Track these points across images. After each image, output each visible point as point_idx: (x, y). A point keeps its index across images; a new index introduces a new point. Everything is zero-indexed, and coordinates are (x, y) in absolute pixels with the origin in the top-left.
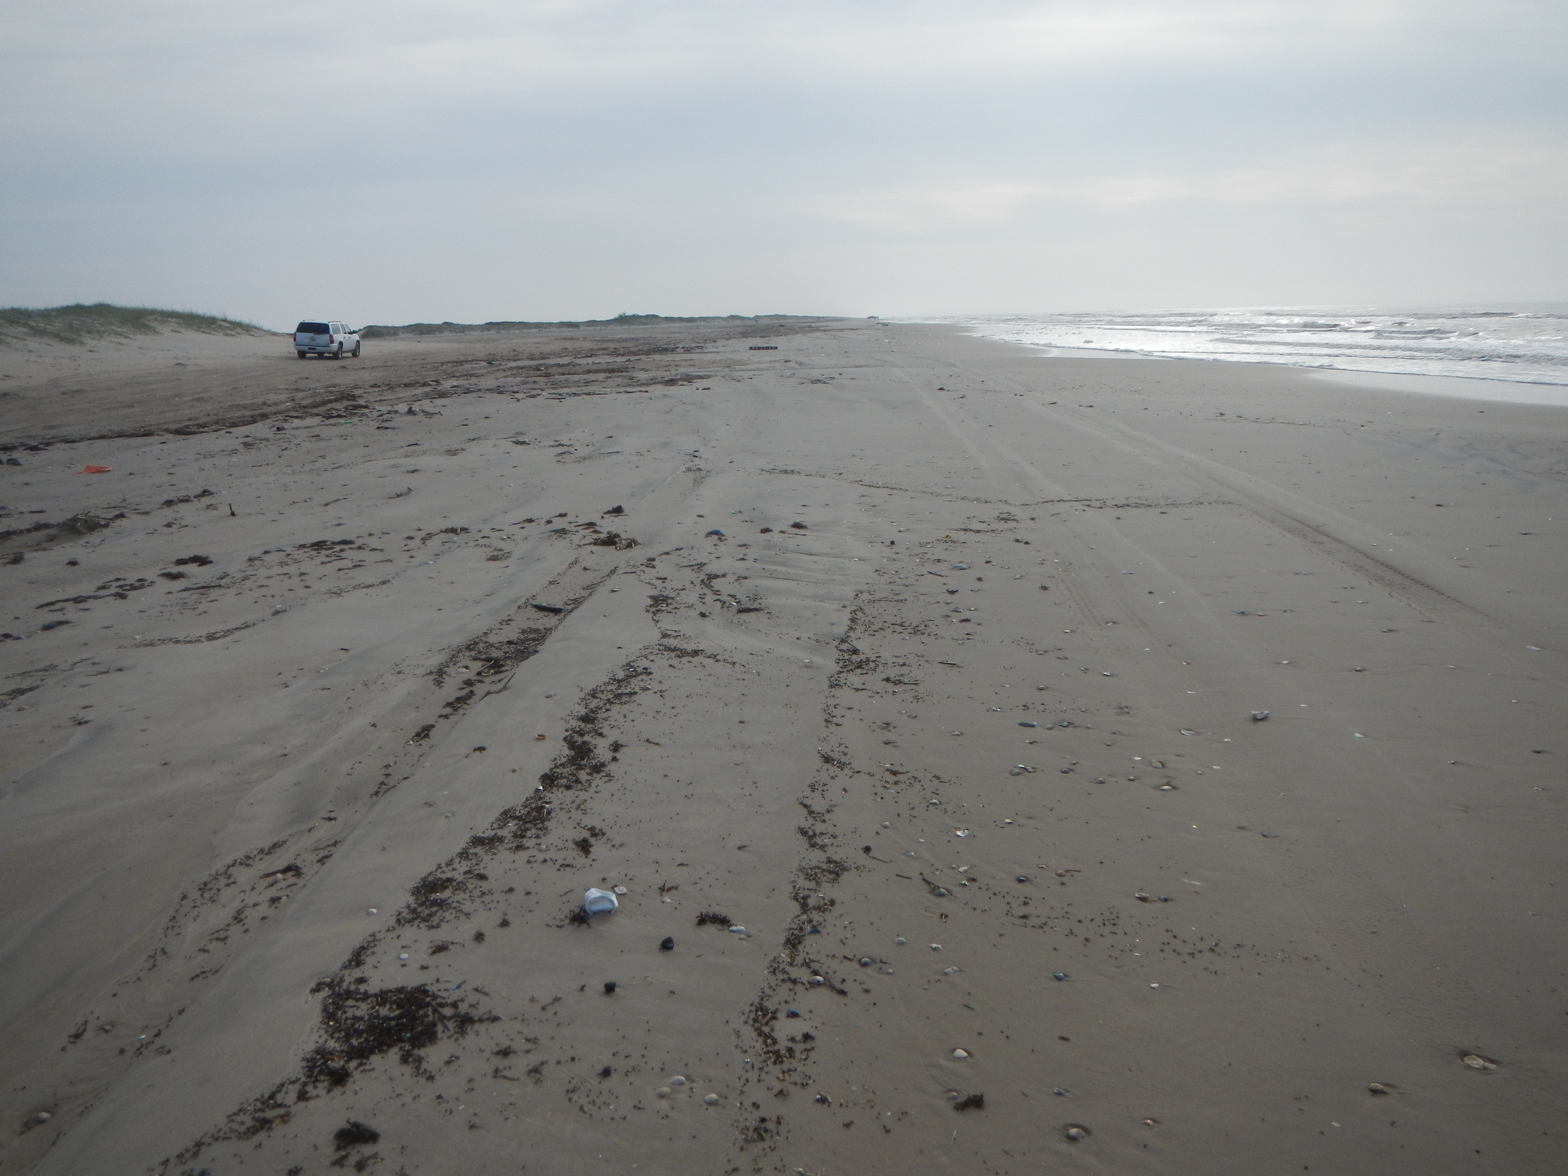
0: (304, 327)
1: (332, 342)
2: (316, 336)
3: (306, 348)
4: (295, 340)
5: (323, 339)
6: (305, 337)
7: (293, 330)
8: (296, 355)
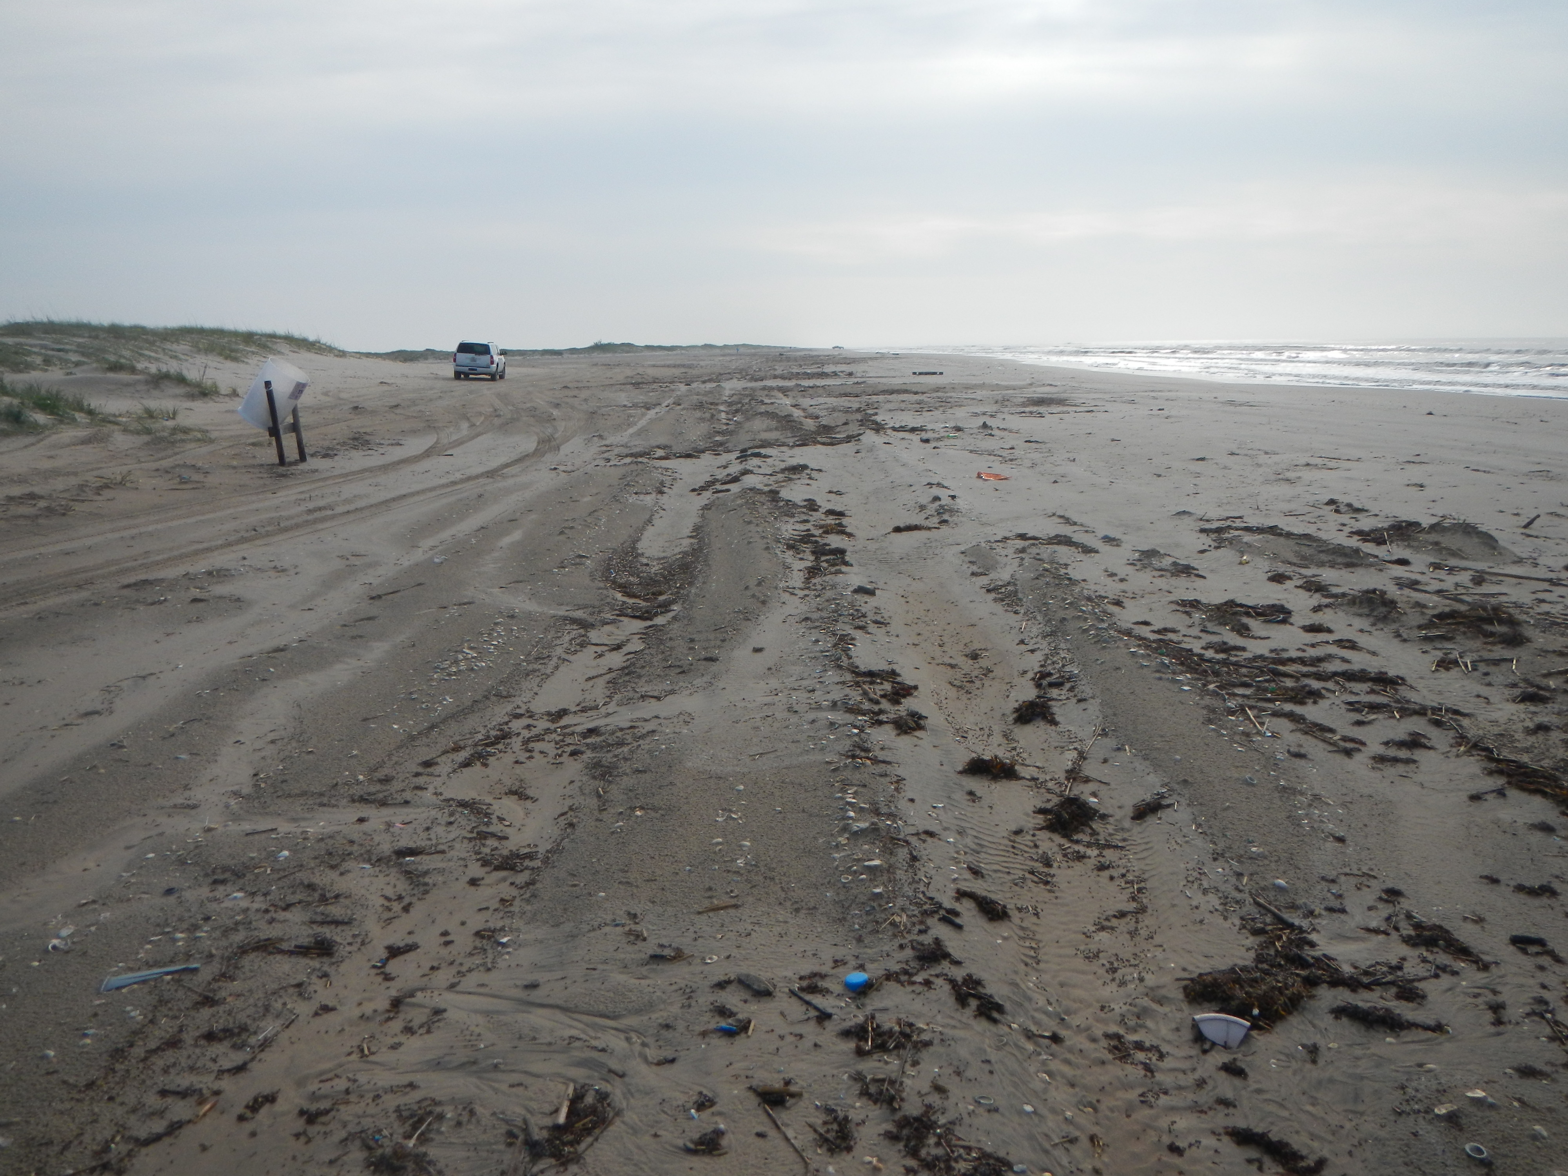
0: (465, 348)
1: (492, 363)
2: (477, 357)
3: (466, 369)
4: (455, 360)
5: (483, 360)
6: (465, 358)
7: (454, 348)
8: (452, 375)
